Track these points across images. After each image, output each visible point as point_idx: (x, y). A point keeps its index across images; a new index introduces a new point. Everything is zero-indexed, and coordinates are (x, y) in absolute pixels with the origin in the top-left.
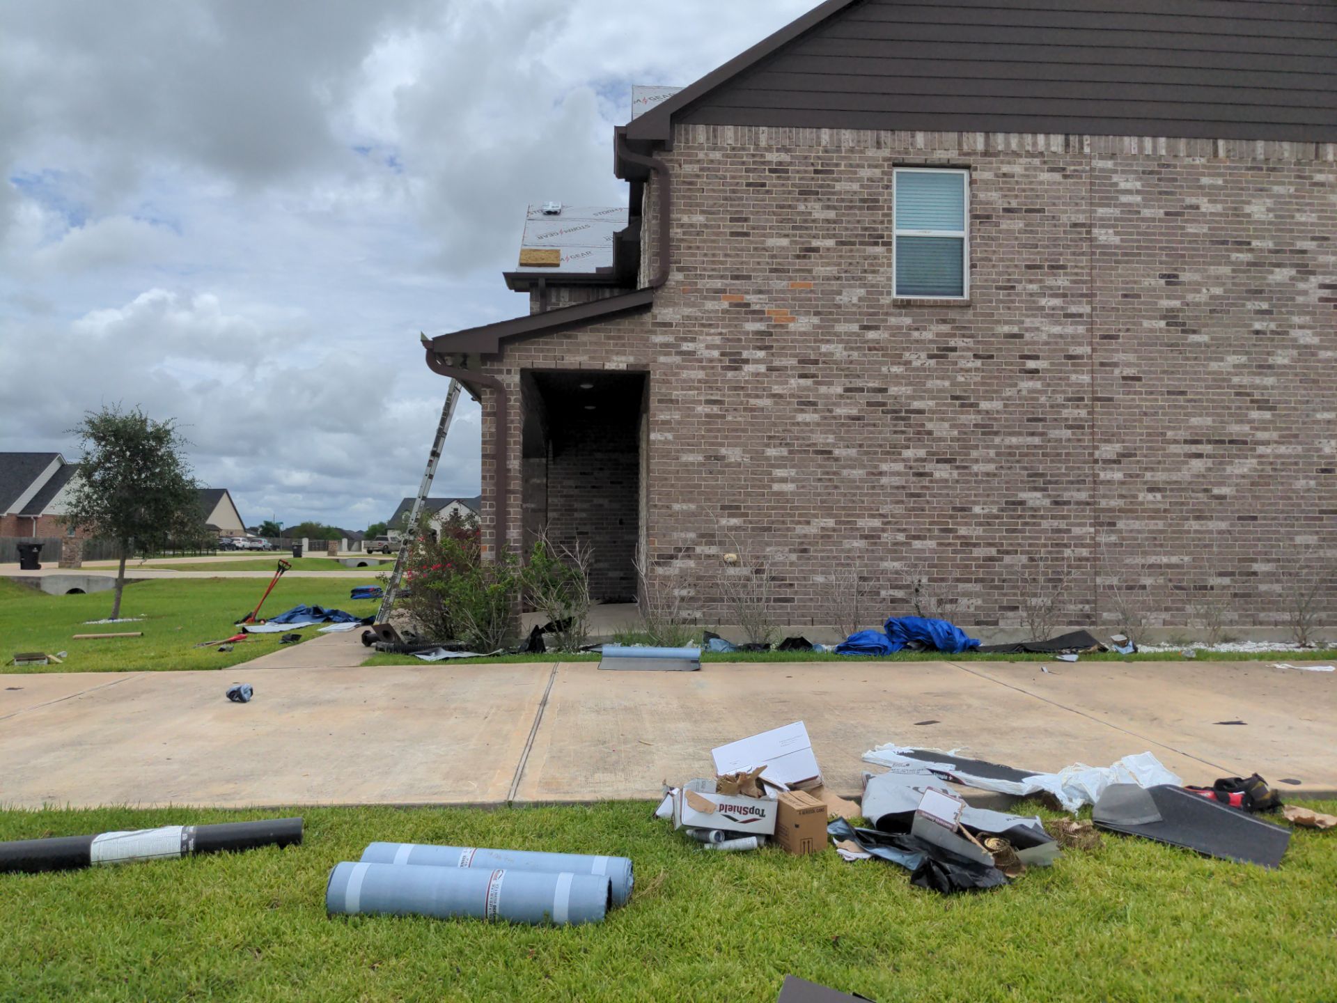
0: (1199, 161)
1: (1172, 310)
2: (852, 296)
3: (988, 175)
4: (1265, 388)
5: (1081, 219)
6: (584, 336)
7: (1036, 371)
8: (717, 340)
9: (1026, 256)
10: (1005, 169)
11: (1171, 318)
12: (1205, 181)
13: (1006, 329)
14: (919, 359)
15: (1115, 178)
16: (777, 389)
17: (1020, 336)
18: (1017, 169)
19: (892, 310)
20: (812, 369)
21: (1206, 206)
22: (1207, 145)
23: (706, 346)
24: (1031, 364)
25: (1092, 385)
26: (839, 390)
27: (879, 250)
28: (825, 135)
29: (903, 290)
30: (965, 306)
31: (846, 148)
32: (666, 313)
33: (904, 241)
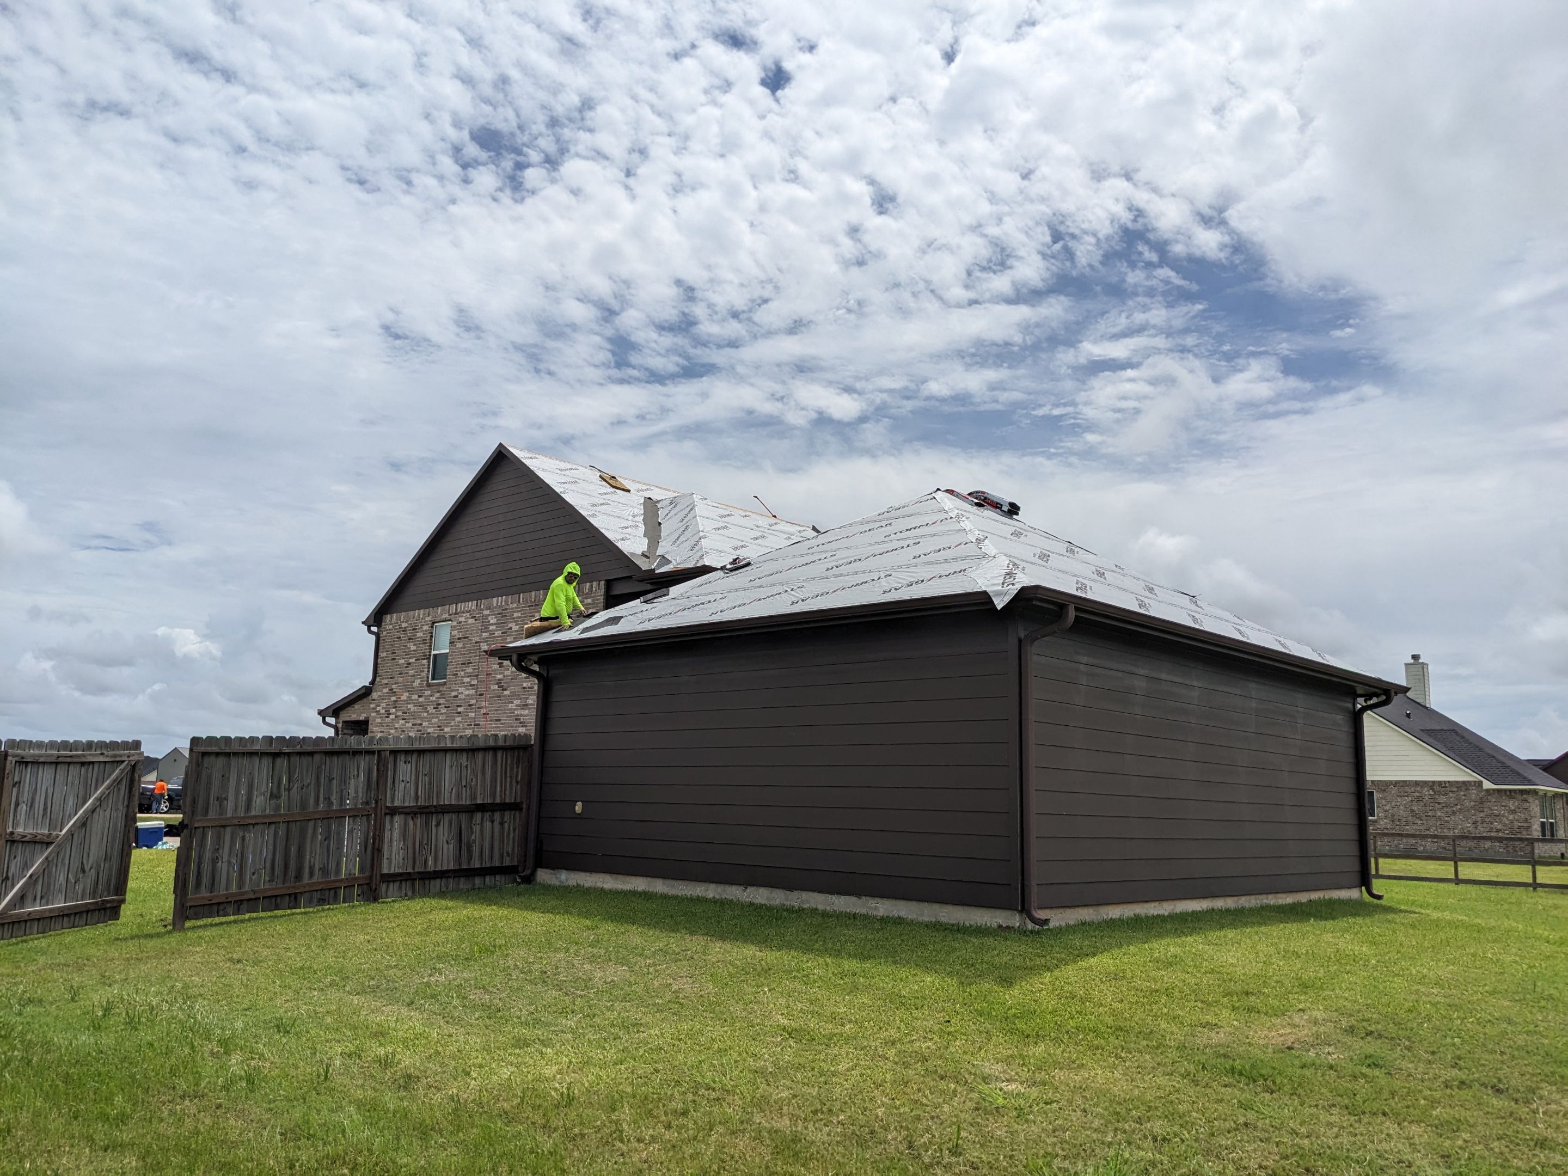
0: (515, 605)
2: (416, 683)
3: (455, 623)
5: (477, 639)
6: (357, 706)
7: (459, 713)
8: (384, 705)
9: (463, 659)
10: (461, 619)
11: (499, 683)
12: (516, 615)
13: (454, 694)
14: (431, 709)
15: (490, 618)
16: (397, 726)
17: (456, 696)
18: (462, 619)
20: (405, 716)
22: (517, 596)
23: (382, 709)
24: (460, 709)
25: (475, 718)
26: (410, 725)
27: (425, 661)
28: (416, 612)
29: (433, 679)
30: (445, 684)
31: (421, 616)
32: (375, 695)
33: (435, 655)
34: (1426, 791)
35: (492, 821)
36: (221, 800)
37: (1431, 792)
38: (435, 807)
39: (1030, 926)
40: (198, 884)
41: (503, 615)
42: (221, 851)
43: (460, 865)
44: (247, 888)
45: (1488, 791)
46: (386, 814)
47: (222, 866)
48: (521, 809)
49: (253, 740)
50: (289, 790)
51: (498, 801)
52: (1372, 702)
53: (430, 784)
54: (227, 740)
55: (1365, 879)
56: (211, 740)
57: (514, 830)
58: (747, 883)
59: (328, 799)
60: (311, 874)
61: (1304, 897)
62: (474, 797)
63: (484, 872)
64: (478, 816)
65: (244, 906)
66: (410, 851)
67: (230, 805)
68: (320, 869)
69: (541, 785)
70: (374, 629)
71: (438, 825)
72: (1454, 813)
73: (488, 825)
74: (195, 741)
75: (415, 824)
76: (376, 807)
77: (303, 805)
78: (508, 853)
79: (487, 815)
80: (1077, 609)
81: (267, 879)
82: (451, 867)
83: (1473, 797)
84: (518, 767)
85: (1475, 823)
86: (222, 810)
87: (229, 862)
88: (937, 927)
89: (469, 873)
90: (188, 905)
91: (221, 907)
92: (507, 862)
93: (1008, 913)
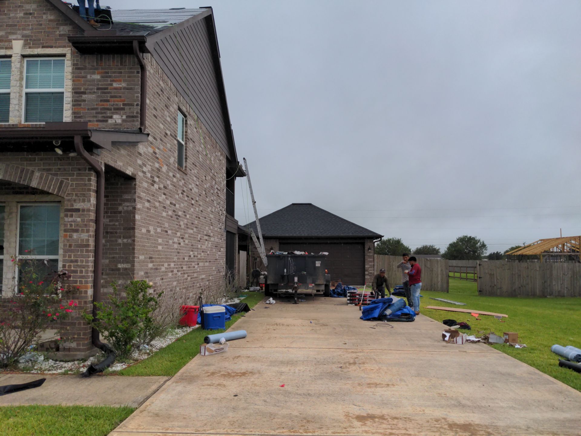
5: (198, 149)
8: (150, 168)
14: (180, 192)
19: (178, 171)
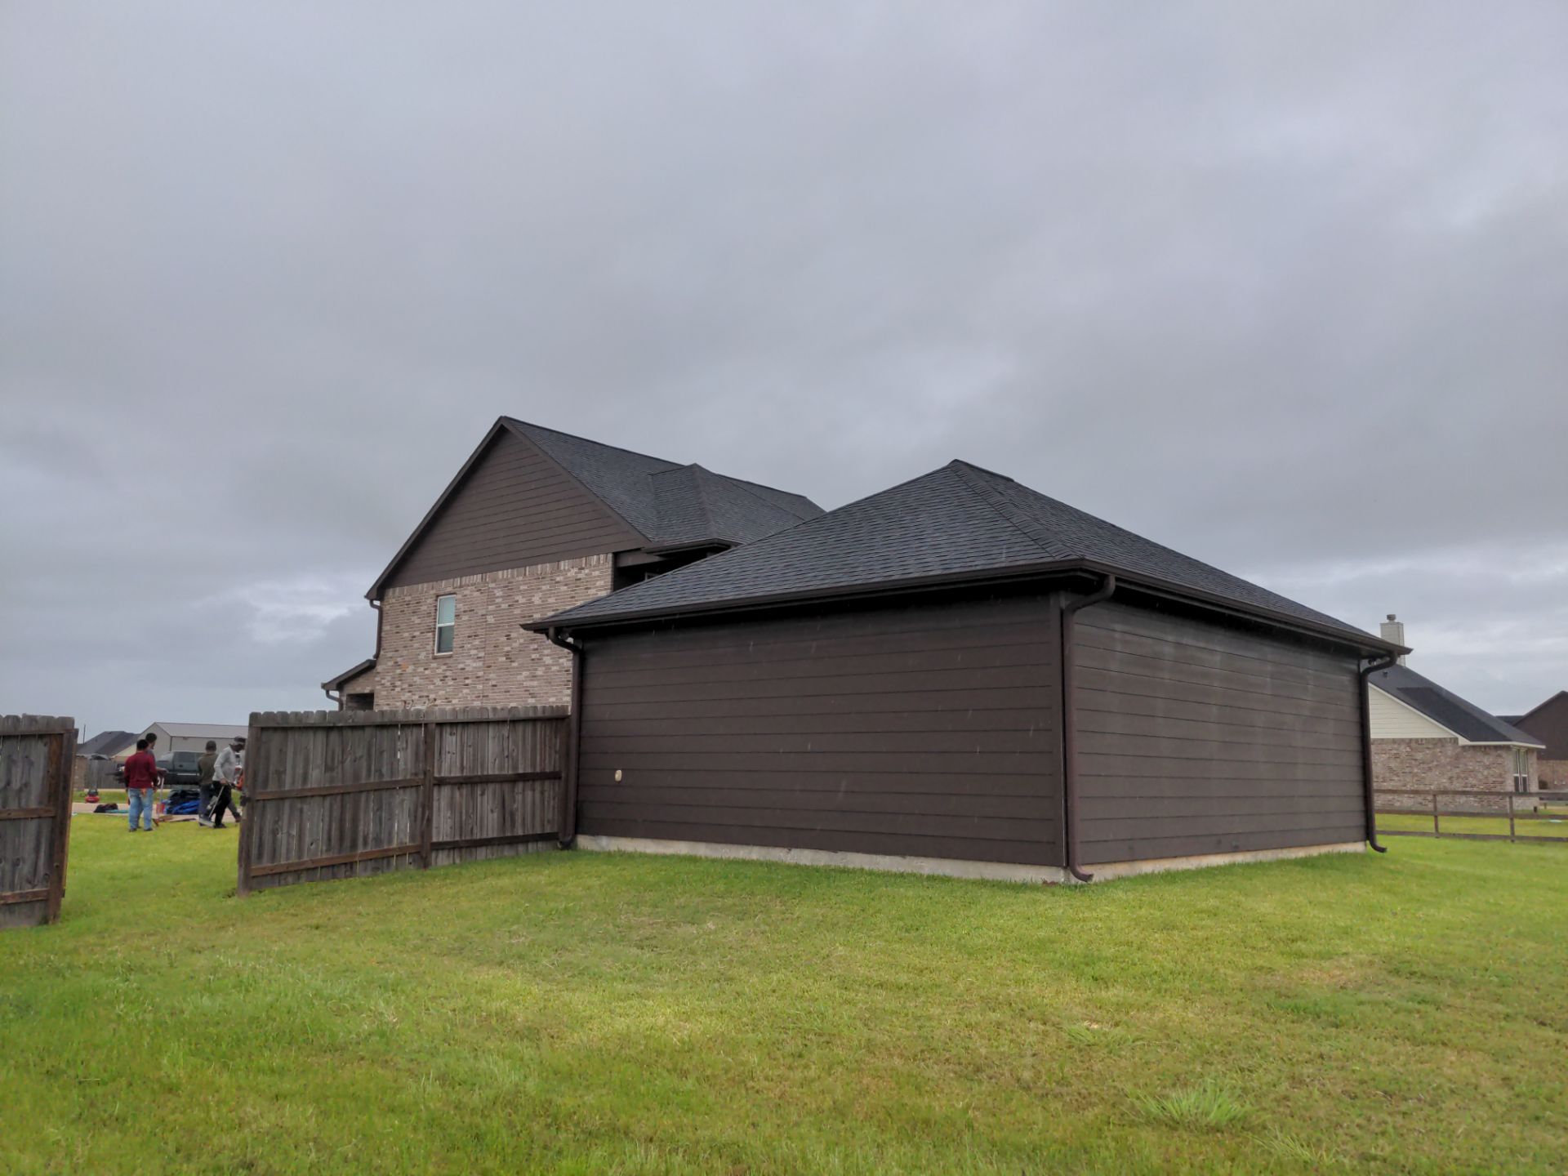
0: (521, 578)
1: (508, 652)
2: (422, 656)
3: (460, 597)
4: (533, 687)
5: (484, 612)
6: (361, 680)
7: (467, 685)
8: (389, 678)
9: (469, 632)
10: (465, 593)
11: (508, 656)
12: (522, 588)
13: (461, 666)
14: (438, 682)
15: (496, 591)
16: (403, 698)
17: (463, 669)
18: (467, 592)
20: (411, 688)
21: (522, 600)
22: (523, 569)
23: (387, 682)
24: (467, 682)
25: (483, 690)
26: (416, 697)
27: (430, 635)
28: (420, 586)
29: (439, 651)
30: (451, 657)
31: (424, 591)
32: (379, 668)
33: (440, 629)
34: (1403, 749)
35: (534, 790)
36: (280, 774)
37: (1408, 749)
38: (479, 777)
39: (1074, 880)
40: (260, 856)
41: (509, 587)
42: (280, 823)
43: (504, 832)
44: (305, 858)
45: (1464, 747)
46: (434, 785)
47: (282, 837)
48: (560, 778)
49: (308, 714)
50: (343, 763)
51: (538, 770)
52: (1375, 663)
53: (474, 755)
54: (284, 715)
55: (1369, 834)
56: (269, 715)
57: (554, 799)
58: (791, 844)
59: (380, 772)
60: (365, 843)
61: (1315, 851)
62: (515, 767)
63: (526, 840)
64: (520, 785)
65: (304, 876)
66: (457, 819)
67: (288, 779)
68: (374, 839)
69: (579, 754)
70: (377, 603)
71: (482, 794)
72: (1430, 769)
73: (529, 793)
74: (254, 717)
75: (461, 795)
76: (425, 779)
77: (357, 777)
78: (549, 821)
79: (529, 784)
80: (1117, 579)
81: (324, 848)
82: (495, 835)
83: (1449, 753)
84: (556, 737)
85: (1450, 778)
86: (281, 783)
87: (289, 834)
88: (983, 883)
89: (513, 841)
90: (253, 875)
91: (282, 877)
92: (548, 830)
93: (1054, 870)
